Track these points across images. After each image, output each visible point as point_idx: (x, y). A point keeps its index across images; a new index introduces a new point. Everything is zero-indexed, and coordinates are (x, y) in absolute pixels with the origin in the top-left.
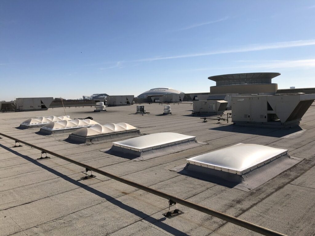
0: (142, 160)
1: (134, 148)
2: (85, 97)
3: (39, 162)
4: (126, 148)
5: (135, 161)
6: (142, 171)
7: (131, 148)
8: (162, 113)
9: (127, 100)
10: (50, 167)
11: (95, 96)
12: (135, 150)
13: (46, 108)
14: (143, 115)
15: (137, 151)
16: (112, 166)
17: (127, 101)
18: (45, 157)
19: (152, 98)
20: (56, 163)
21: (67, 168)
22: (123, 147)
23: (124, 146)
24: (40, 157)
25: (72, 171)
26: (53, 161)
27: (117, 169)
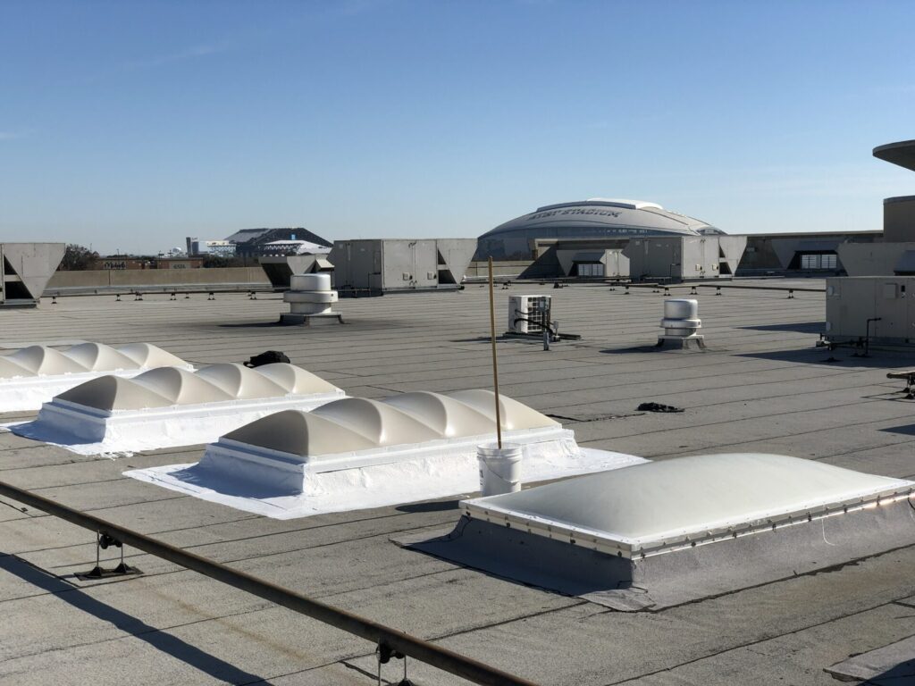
0: (645, 609)
1: (595, 539)
2: (196, 245)
3: (90, 592)
4: (546, 534)
5: (613, 610)
6: (672, 674)
7: (571, 533)
8: (652, 339)
9: (441, 261)
10: (157, 626)
11: (246, 238)
12: (601, 549)
13: (28, 296)
14: (546, 349)
15: (615, 552)
16: (491, 631)
17: (441, 267)
18: (115, 565)
19: (560, 254)
20: (184, 606)
21: (258, 638)
22: (525, 528)
23: (528, 523)
24: (90, 568)
25: (287, 651)
26: (165, 591)
27: (531, 652)
